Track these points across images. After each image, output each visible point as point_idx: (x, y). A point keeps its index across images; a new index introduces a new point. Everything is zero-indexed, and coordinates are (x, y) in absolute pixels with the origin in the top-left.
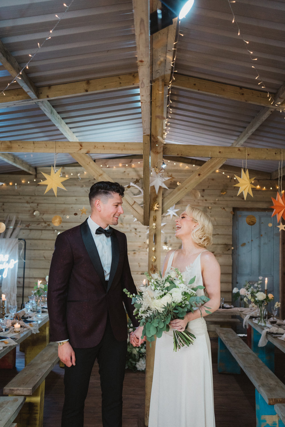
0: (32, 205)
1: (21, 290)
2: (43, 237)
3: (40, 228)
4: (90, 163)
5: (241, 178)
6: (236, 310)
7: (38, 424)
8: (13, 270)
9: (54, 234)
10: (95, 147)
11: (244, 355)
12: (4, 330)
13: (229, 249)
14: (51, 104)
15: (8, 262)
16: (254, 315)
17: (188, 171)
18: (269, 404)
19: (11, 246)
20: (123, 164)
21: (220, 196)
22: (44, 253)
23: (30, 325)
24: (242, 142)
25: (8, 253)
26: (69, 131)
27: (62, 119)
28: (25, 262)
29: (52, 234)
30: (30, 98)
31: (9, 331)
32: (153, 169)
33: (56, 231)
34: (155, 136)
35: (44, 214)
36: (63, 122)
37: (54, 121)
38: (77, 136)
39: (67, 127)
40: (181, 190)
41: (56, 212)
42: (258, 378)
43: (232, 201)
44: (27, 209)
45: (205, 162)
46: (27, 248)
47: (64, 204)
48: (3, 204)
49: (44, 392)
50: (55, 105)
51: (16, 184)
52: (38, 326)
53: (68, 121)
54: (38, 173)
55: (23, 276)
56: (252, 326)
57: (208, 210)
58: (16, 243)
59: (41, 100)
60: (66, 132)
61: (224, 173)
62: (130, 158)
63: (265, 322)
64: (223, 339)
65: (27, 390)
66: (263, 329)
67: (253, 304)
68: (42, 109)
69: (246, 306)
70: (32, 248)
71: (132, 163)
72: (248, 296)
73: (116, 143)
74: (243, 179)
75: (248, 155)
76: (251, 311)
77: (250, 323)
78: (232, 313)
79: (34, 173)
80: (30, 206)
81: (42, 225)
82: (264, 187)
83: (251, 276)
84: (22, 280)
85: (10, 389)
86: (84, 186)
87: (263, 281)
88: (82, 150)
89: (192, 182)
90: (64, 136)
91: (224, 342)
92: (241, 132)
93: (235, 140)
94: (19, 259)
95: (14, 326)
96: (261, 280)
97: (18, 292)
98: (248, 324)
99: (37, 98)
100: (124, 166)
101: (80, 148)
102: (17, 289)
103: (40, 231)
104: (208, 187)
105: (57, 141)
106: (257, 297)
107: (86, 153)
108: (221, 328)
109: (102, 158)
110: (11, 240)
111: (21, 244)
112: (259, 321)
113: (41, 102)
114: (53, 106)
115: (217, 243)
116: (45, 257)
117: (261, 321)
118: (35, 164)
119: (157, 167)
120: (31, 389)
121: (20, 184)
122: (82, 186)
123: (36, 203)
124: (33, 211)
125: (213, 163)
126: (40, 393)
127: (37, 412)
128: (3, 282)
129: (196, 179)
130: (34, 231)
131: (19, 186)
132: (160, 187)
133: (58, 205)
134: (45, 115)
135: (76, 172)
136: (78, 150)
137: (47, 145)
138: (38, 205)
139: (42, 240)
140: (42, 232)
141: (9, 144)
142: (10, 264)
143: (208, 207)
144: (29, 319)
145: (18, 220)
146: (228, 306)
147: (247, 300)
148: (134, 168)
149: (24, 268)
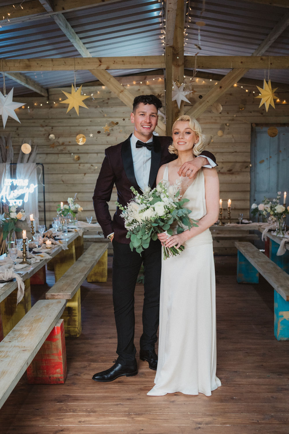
0: (46, 128)
1: (43, 214)
2: (59, 161)
3: (56, 152)
4: (110, 79)
5: (263, 89)
6: (254, 225)
7: (77, 325)
8: (33, 195)
9: (70, 157)
10: (115, 62)
11: (263, 263)
12: (37, 246)
13: (247, 167)
14: (65, 17)
15: (28, 187)
16: (273, 229)
17: (204, 86)
18: (287, 300)
19: (30, 171)
20: (137, 81)
21: (238, 112)
22: (62, 177)
23: (60, 242)
24: (263, 51)
25: (27, 177)
26: (83, 47)
27: (76, 34)
28: (44, 186)
29: (68, 157)
30: (46, 11)
31: (41, 247)
32: (174, 83)
33: (72, 154)
34: (176, 48)
35: (59, 137)
36: (77, 37)
37: (69, 36)
38: (90, 53)
39: (81, 42)
40: (203, 104)
41: (71, 135)
42: (277, 281)
43: (251, 116)
44: (42, 133)
45: (223, 76)
46: (45, 173)
47: (79, 126)
48: (17, 129)
49: (80, 299)
50: (70, 18)
51: (29, 107)
52: (66, 243)
53: (82, 35)
54: (50, 95)
55: (43, 200)
56: (271, 237)
57: (226, 127)
58: (34, 168)
59: (56, 13)
60: (81, 48)
61: (242, 87)
62: (144, 75)
63: (283, 234)
64: (243, 251)
65: (66, 295)
66: (282, 240)
67: (273, 217)
68: (58, 23)
69: (264, 220)
70: (50, 173)
71: (147, 80)
72: (267, 209)
73: (136, 57)
74: (265, 90)
75: (271, 64)
76: (270, 225)
77: (269, 236)
78: (251, 227)
79: (46, 95)
80: (45, 130)
81: (58, 149)
82: (284, 101)
83: (269, 193)
84: (42, 204)
85: (52, 295)
86: (99, 106)
87: (282, 195)
88: (102, 66)
89: (213, 95)
90: (79, 52)
91: (243, 254)
92: (263, 40)
93: (256, 49)
94: (39, 183)
95: (45, 244)
96: (279, 195)
97: (39, 216)
98: (267, 237)
99: (52, 10)
100: (138, 84)
101: (99, 64)
102: (39, 213)
103: (57, 155)
104: (226, 103)
105: (75, 57)
106: (277, 210)
107: (106, 70)
108: (239, 242)
109: (116, 75)
110: (28, 164)
111: (38, 168)
112: (278, 233)
113: (56, 15)
114: (67, 19)
115: (235, 161)
116: (63, 181)
117: (279, 233)
118: (46, 85)
119: (178, 81)
120: (70, 295)
121: (32, 107)
122: (96, 107)
123: (50, 126)
124: (48, 134)
125: (234, 75)
126: (77, 299)
127: (76, 315)
128: (25, 206)
129: (217, 92)
130: (51, 155)
131: (31, 110)
132: (182, 101)
133: (72, 128)
134: (59, 29)
135: (90, 92)
136: (97, 66)
137: (66, 62)
138: (52, 128)
139: (59, 163)
140: (58, 156)
141: (28, 63)
142: (30, 188)
143: (226, 124)
144: (57, 238)
145: (34, 145)
146: (247, 221)
147: (266, 213)
148: (148, 86)
149: (44, 192)
